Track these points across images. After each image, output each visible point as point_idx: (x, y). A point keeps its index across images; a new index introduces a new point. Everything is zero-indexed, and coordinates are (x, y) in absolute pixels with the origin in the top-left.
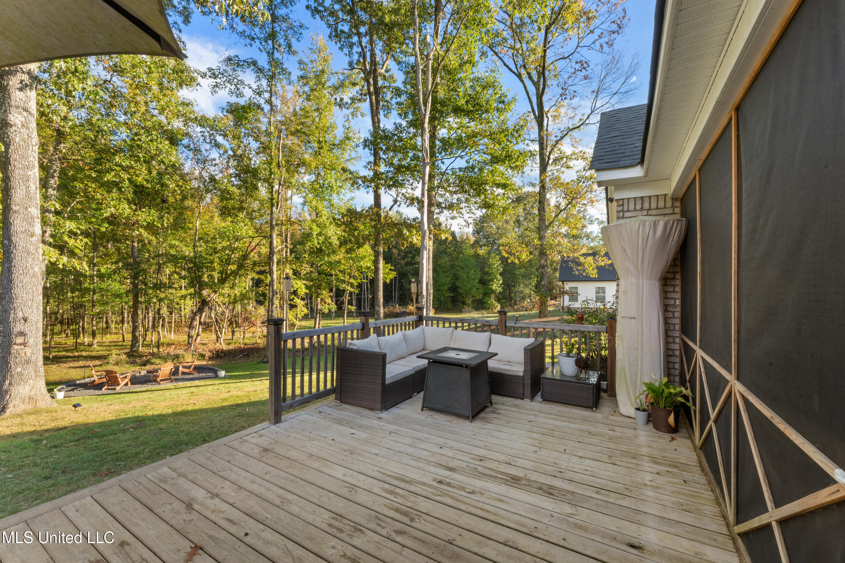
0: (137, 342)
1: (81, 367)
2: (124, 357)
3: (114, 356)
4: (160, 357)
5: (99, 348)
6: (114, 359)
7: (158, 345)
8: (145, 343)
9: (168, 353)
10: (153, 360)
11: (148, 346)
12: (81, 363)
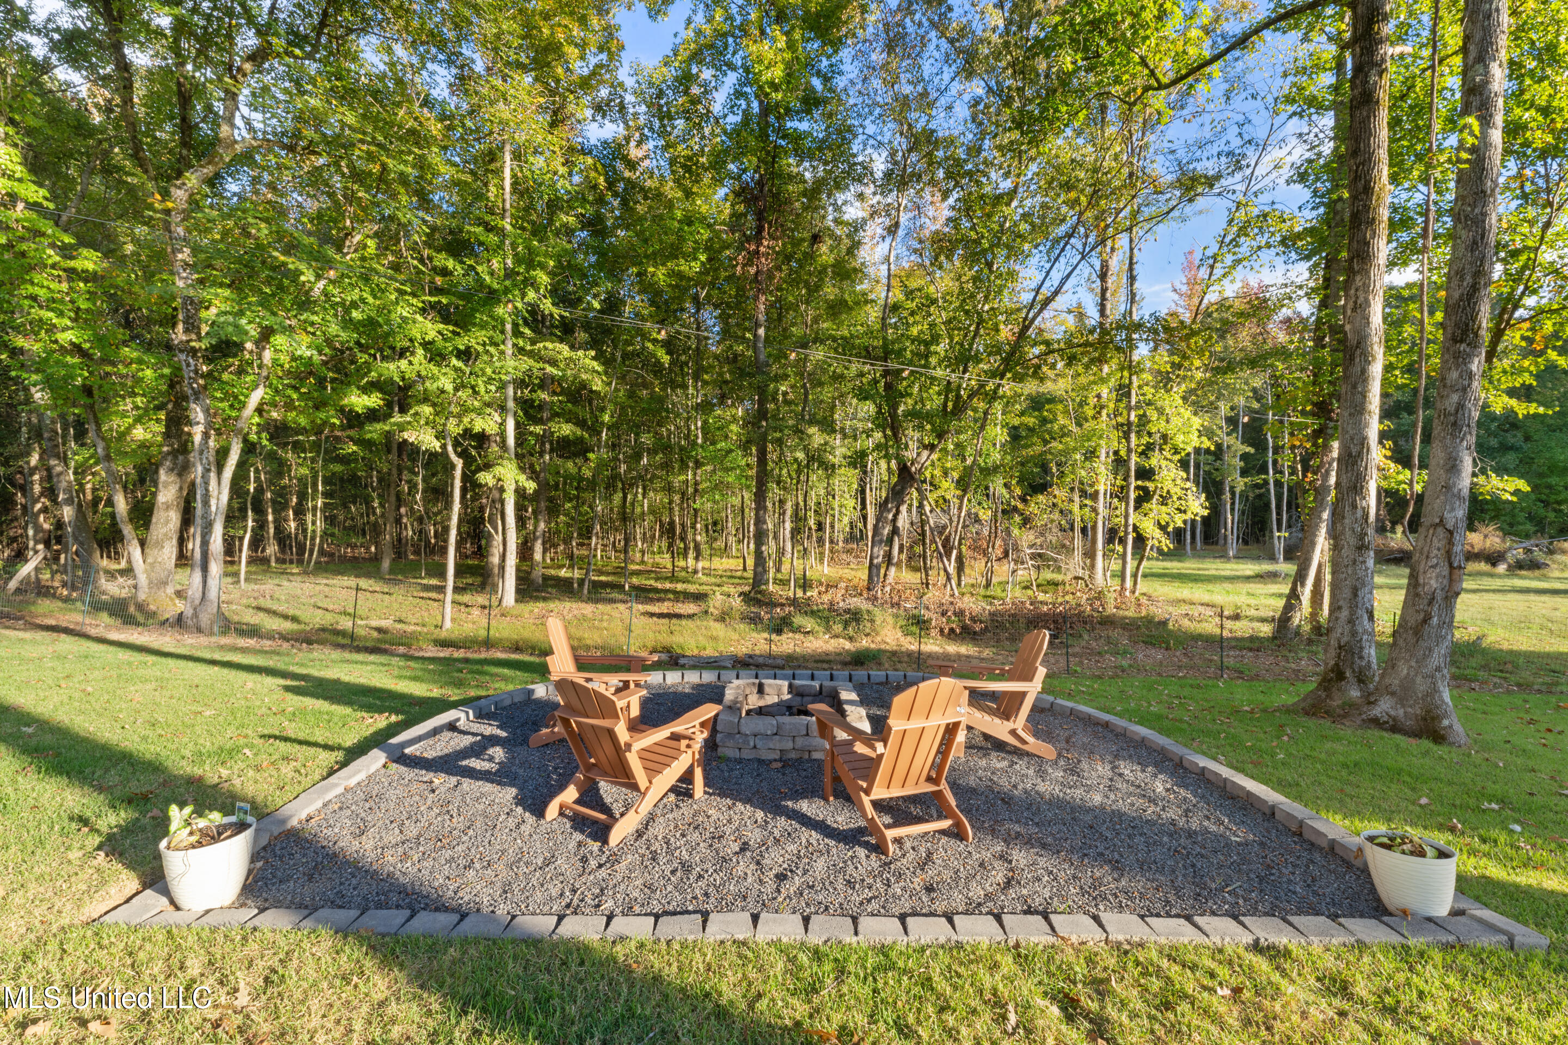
0: (765, 571)
1: (661, 616)
2: (737, 603)
3: (719, 597)
4: (813, 612)
5: (704, 579)
6: (718, 604)
7: (805, 584)
8: (779, 576)
9: (831, 604)
10: (798, 620)
11: (784, 583)
12: (664, 607)
